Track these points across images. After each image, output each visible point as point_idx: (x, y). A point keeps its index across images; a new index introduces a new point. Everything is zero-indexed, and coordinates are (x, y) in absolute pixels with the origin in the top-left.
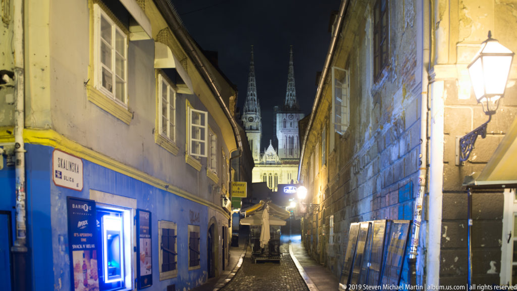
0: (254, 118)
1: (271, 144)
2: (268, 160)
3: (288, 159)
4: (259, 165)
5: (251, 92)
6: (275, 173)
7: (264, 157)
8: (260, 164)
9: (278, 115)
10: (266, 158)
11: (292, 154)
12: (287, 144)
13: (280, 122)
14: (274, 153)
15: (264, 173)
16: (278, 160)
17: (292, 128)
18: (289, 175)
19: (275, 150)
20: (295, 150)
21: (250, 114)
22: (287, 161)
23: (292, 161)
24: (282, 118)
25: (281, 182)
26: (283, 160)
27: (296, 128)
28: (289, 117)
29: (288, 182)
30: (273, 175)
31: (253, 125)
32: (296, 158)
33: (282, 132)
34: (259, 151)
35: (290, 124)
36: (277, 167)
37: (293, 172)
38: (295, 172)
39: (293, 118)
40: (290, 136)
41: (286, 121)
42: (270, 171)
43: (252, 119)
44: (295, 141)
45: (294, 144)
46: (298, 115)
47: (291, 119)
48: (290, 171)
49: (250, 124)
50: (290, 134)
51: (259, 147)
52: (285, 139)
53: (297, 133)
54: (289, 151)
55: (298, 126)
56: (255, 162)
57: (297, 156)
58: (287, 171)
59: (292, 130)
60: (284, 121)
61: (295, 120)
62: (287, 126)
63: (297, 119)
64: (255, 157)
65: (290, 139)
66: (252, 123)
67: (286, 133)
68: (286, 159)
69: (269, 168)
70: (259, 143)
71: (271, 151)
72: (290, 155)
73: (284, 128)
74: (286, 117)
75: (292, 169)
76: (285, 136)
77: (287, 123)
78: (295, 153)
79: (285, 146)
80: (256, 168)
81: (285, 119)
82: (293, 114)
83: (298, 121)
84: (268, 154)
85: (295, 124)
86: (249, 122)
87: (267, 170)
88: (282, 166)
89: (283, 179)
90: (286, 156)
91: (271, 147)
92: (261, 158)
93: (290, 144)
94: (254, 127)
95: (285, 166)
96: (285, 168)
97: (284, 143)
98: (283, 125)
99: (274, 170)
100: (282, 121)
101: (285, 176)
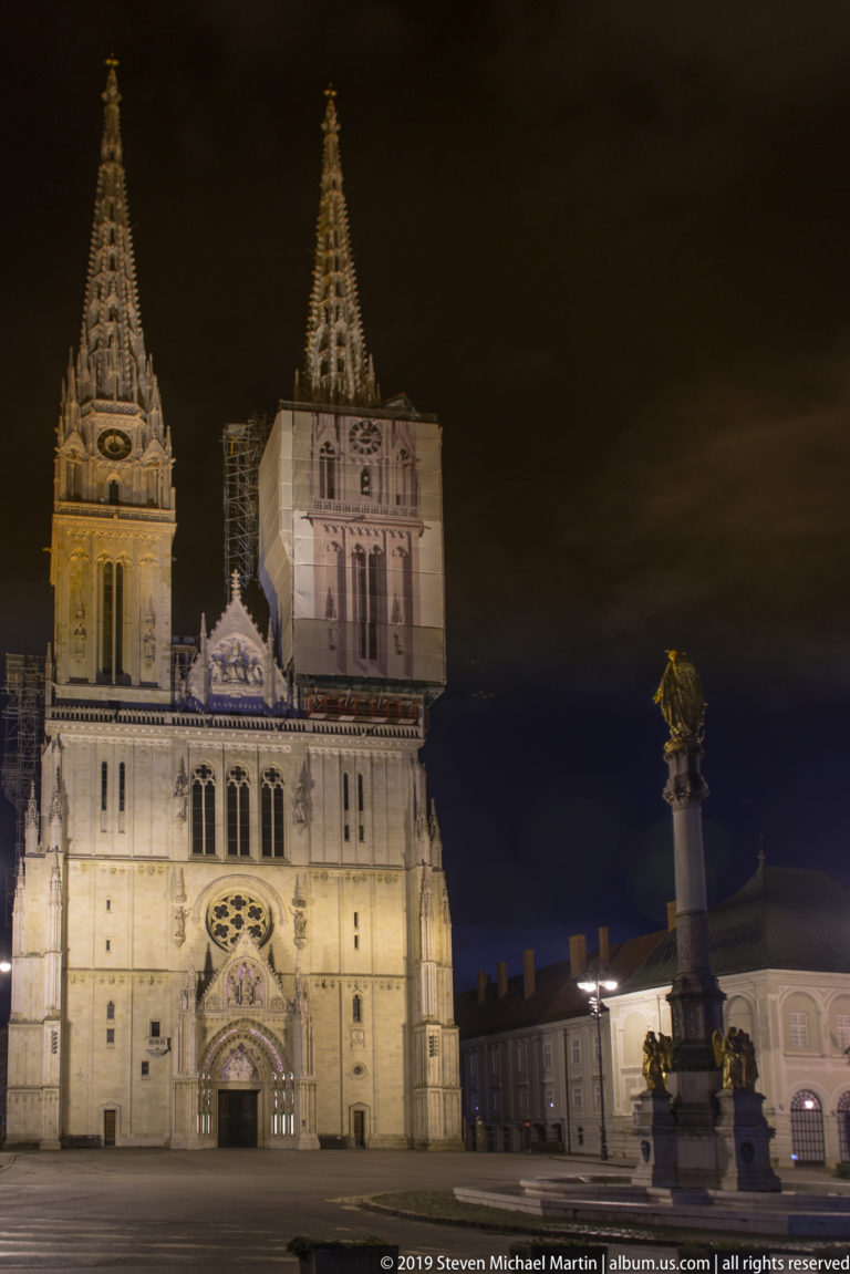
0: (135, 439)
1: (237, 597)
2: (217, 689)
3: (349, 681)
4: (168, 717)
6: (265, 764)
7: (197, 669)
8: (172, 707)
9: (284, 416)
10: (209, 680)
11: (373, 656)
12: (342, 589)
13: (297, 465)
14: (258, 650)
15: (194, 763)
16: (282, 691)
17: (372, 503)
18: (353, 782)
19: (263, 629)
20: (391, 631)
21: (110, 411)
22: (343, 692)
23: (376, 694)
24: (312, 437)
25: (305, 822)
26: (322, 690)
27: (393, 500)
28: (352, 434)
29: (347, 828)
30: (254, 777)
31: (131, 477)
32: (401, 676)
33: (311, 520)
34: (164, 631)
35: (358, 476)
36: (280, 728)
37: (372, 764)
38: (389, 770)
39: (376, 445)
40: (358, 547)
41: (332, 459)
42: (237, 754)
43: (119, 440)
44: (390, 577)
45: (386, 595)
46: (407, 429)
47: (365, 446)
48: (359, 760)
49: (110, 473)
50: (360, 533)
51: (169, 610)
52: (330, 560)
53: (404, 534)
54: (358, 636)
55: (404, 496)
56: (145, 696)
57: (409, 669)
58: (340, 757)
59: (375, 511)
60: (322, 458)
61: (387, 454)
62: (339, 491)
63: (403, 452)
64: (143, 665)
65: (363, 564)
66: (118, 464)
67: (339, 530)
68: (337, 679)
69: (234, 733)
70: (165, 585)
71: (239, 637)
72: (363, 661)
73: (322, 496)
74: (334, 435)
75: (370, 748)
76: (332, 548)
77: (339, 472)
78: (391, 651)
79: (330, 601)
80: (152, 729)
81: (327, 444)
82: (375, 422)
83: (406, 466)
84: (219, 652)
85: (387, 480)
86: (99, 458)
87: (217, 745)
88: (308, 724)
89: (314, 807)
90: (342, 664)
91: (237, 615)
92: (178, 676)
93: (363, 592)
94: (134, 489)
95: (330, 724)
96: (326, 738)
97: (325, 585)
98: (317, 483)
99: (263, 747)
100: (312, 454)
101: (326, 790)
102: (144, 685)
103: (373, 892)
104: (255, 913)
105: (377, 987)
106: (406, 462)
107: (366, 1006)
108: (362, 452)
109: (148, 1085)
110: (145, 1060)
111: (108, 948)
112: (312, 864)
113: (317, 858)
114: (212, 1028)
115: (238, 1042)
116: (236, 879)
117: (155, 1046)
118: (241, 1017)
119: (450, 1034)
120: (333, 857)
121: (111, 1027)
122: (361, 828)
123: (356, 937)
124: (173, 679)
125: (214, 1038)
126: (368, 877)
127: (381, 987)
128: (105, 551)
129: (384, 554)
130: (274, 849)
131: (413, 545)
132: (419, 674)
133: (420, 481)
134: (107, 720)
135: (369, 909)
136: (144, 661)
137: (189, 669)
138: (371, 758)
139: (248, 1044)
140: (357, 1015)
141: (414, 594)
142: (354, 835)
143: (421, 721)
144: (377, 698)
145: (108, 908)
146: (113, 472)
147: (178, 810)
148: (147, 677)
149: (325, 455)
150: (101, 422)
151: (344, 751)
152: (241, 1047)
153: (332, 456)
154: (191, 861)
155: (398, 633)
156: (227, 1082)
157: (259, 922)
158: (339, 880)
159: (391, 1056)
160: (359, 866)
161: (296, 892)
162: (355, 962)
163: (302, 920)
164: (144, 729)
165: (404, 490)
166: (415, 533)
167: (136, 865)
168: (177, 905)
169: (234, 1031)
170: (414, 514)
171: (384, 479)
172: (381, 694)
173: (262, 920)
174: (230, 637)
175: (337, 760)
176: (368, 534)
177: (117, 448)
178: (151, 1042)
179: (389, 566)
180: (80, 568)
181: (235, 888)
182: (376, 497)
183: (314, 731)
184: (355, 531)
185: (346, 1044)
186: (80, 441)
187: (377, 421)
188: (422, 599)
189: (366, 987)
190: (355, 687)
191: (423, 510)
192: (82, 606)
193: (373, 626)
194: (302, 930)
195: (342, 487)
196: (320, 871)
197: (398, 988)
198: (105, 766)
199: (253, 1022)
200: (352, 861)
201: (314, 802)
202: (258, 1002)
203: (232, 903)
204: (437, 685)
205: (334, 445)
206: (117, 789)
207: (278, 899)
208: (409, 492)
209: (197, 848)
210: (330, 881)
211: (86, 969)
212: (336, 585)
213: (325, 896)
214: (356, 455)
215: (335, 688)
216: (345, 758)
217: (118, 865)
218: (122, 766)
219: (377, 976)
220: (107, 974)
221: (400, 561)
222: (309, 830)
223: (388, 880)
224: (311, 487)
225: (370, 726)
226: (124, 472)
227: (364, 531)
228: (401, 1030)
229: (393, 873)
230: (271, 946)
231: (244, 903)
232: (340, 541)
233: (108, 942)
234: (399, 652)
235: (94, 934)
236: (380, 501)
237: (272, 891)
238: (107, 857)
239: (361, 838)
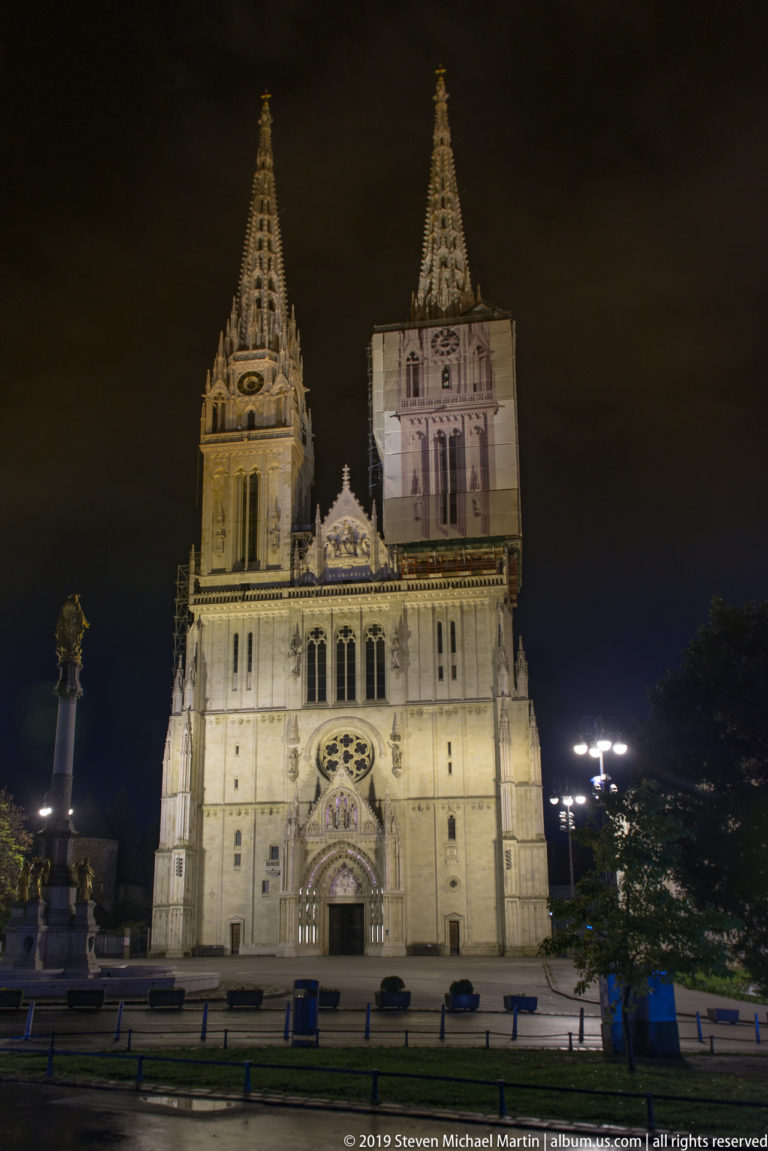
0: (267, 376)
1: (346, 486)
2: (332, 564)
3: (433, 545)
4: (285, 592)
5: (257, 273)
6: (368, 621)
7: (313, 550)
8: (291, 583)
9: (377, 338)
10: (324, 556)
11: (454, 521)
12: (426, 470)
13: (388, 374)
14: (365, 527)
15: (309, 626)
16: (383, 559)
17: (451, 394)
18: (447, 630)
19: (367, 510)
20: (469, 497)
21: (247, 359)
22: (430, 554)
23: (460, 552)
24: (400, 350)
25: (400, 668)
26: (411, 555)
27: (470, 389)
28: (434, 341)
29: (441, 669)
30: (358, 633)
31: (263, 405)
32: (479, 535)
33: (399, 417)
34: (286, 524)
35: (440, 374)
36: (377, 591)
37: (462, 612)
38: (478, 615)
39: (454, 347)
40: (439, 432)
41: (418, 365)
42: (344, 615)
43: (255, 379)
44: (468, 452)
45: (464, 468)
46: (482, 328)
47: (444, 349)
48: (450, 609)
49: (247, 405)
50: (442, 421)
51: (289, 506)
52: (415, 447)
53: (481, 415)
54: (440, 505)
55: (480, 383)
56: (269, 577)
57: (486, 526)
58: (433, 609)
59: (455, 400)
60: (408, 366)
61: (465, 352)
62: (423, 389)
63: (478, 348)
64: (270, 552)
65: (444, 445)
66: (253, 398)
67: (423, 421)
68: (423, 545)
69: (339, 599)
70: (286, 486)
71: (349, 518)
72: (445, 527)
73: (408, 396)
74: (418, 346)
75: (459, 598)
76: (416, 437)
77: (423, 374)
78: (470, 514)
79: (415, 481)
80: (272, 603)
81: (413, 354)
82: (453, 329)
83: (481, 358)
84: (333, 534)
85: (465, 374)
86: (239, 396)
87: (326, 610)
88: (403, 584)
89: (411, 654)
90: (426, 530)
91: (347, 502)
92: (297, 557)
93: (444, 469)
94: (265, 415)
95: (422, 582)
96: (419, 594)
97: (410, 468)
98: (404, 386)
99: (365, 608)
100: (400, 364)
101: (422, 637)
102: (270, 568)
103: (465, 723)
104: (361, 748)
105: (469, 807)
106: (481, 355)
107: (459, 825)
108: (442, 354)
109: (267, 902)
110: (264, 879)
111: (236, 786)
112: (409, 703)
113: (414, 696)
114: (312, 850)
115: (341, 861)
116: (342, 721)
117: (270, 868)
118: (337, 840)
119: (539, 848)
120: (428, 694)
121: (238, 852)
122: (454, 668)
123: (450, 765)
124: (292, 561)
125: (315, 859)
126: (459, 711)
127: (473, 808)
128: (241, 467)
129: (463, 434)
130: (377, 692)
131: (489, 423)
132: (495, 530)
133: (494, 369)
134: (234, 600)
135: (461, 739)
136: (270, 547)
137: (306, 551)
138: (461, 607)
139: (350, 864)
140: (452, 835)
141: (490, 464)
142: (447, 674)
143: (505, 570)
144: (461, 555)
145: (237, 752)
146: (249, 404)
147: (292, 668)
148: (273, 561)
149: (411, 362)
150: (240, 368)
151: (436, 603)
152: (344, 866)
153: (416, 362)
154: (305, 708)
155: (476, 498)
156: (335, 897)
157: (364, 756)
158: (433, 715)
159: (484, 869)
160: (450, 701)
161: (394, 728)
162: (448, 786)
163: (398, 752)
164: (266, 603)
165: (480, 378)
166: (490, 412)
167: (259, 715)
168: (292, 746)
169: (333, 852)
170: (489, 397)
171: (462, 372)
172: (463, 552)
173: (367, 754)
174: (342, 520)
175: (431, 611)
176: (449, 420)
177: (252, 386)
178: (268, 864)
179: (468, 444)
180: (222, 483)
181: (343, 729)
182: (455, 389)
183: (409, 589)
184: (437, 419)
185: (440, 860)
186: (223, 385)
187: (455, 327)
188: (497, 467)
189: (458, 808)
190: (439, 548)
191: (497, 392)
192: (223, 512)
193: (453, 495)
194: (397, 760)
195: (426, 386)
196: (416, 708)
197: (489, 807)
198: (236, 636)
199: (349, 844)
200: (445, 697)
201: (411, 649)
202: (352, 826)
203: (341, 741)
204: (512, 538)
205: (418, 353)
206: (246, 655)
207: (377, 734)
208: (484, 380)
209: (311, 697)
210: (424, 716)
211: (217, 805)
212: (420, 466)
213: (421, 730)
214: (438, 358)
215: (422, 551)
216: (438, 609)
217: (244, 717)
218: (250, 635)
219: (468, 797)
220: (234, 808)
221: (477, 438)
222: (406, 674)
223: (479, 712)
224: (399, 391)
225: (458, 580)
226: (257, 403)
227: (444, 419)
228: (492, 845)
229: (482, 705)
230: (372, 776)
231: (352, 741)
232: (424, 430)
233: (237, 781)
234: (477, 515)
235: (225, 775)
236: (459, 392)
237: (372, 728)
238: (236, 711)
239: (454, 676)
